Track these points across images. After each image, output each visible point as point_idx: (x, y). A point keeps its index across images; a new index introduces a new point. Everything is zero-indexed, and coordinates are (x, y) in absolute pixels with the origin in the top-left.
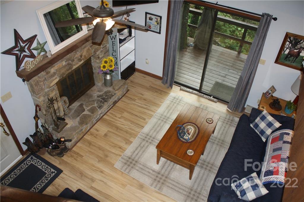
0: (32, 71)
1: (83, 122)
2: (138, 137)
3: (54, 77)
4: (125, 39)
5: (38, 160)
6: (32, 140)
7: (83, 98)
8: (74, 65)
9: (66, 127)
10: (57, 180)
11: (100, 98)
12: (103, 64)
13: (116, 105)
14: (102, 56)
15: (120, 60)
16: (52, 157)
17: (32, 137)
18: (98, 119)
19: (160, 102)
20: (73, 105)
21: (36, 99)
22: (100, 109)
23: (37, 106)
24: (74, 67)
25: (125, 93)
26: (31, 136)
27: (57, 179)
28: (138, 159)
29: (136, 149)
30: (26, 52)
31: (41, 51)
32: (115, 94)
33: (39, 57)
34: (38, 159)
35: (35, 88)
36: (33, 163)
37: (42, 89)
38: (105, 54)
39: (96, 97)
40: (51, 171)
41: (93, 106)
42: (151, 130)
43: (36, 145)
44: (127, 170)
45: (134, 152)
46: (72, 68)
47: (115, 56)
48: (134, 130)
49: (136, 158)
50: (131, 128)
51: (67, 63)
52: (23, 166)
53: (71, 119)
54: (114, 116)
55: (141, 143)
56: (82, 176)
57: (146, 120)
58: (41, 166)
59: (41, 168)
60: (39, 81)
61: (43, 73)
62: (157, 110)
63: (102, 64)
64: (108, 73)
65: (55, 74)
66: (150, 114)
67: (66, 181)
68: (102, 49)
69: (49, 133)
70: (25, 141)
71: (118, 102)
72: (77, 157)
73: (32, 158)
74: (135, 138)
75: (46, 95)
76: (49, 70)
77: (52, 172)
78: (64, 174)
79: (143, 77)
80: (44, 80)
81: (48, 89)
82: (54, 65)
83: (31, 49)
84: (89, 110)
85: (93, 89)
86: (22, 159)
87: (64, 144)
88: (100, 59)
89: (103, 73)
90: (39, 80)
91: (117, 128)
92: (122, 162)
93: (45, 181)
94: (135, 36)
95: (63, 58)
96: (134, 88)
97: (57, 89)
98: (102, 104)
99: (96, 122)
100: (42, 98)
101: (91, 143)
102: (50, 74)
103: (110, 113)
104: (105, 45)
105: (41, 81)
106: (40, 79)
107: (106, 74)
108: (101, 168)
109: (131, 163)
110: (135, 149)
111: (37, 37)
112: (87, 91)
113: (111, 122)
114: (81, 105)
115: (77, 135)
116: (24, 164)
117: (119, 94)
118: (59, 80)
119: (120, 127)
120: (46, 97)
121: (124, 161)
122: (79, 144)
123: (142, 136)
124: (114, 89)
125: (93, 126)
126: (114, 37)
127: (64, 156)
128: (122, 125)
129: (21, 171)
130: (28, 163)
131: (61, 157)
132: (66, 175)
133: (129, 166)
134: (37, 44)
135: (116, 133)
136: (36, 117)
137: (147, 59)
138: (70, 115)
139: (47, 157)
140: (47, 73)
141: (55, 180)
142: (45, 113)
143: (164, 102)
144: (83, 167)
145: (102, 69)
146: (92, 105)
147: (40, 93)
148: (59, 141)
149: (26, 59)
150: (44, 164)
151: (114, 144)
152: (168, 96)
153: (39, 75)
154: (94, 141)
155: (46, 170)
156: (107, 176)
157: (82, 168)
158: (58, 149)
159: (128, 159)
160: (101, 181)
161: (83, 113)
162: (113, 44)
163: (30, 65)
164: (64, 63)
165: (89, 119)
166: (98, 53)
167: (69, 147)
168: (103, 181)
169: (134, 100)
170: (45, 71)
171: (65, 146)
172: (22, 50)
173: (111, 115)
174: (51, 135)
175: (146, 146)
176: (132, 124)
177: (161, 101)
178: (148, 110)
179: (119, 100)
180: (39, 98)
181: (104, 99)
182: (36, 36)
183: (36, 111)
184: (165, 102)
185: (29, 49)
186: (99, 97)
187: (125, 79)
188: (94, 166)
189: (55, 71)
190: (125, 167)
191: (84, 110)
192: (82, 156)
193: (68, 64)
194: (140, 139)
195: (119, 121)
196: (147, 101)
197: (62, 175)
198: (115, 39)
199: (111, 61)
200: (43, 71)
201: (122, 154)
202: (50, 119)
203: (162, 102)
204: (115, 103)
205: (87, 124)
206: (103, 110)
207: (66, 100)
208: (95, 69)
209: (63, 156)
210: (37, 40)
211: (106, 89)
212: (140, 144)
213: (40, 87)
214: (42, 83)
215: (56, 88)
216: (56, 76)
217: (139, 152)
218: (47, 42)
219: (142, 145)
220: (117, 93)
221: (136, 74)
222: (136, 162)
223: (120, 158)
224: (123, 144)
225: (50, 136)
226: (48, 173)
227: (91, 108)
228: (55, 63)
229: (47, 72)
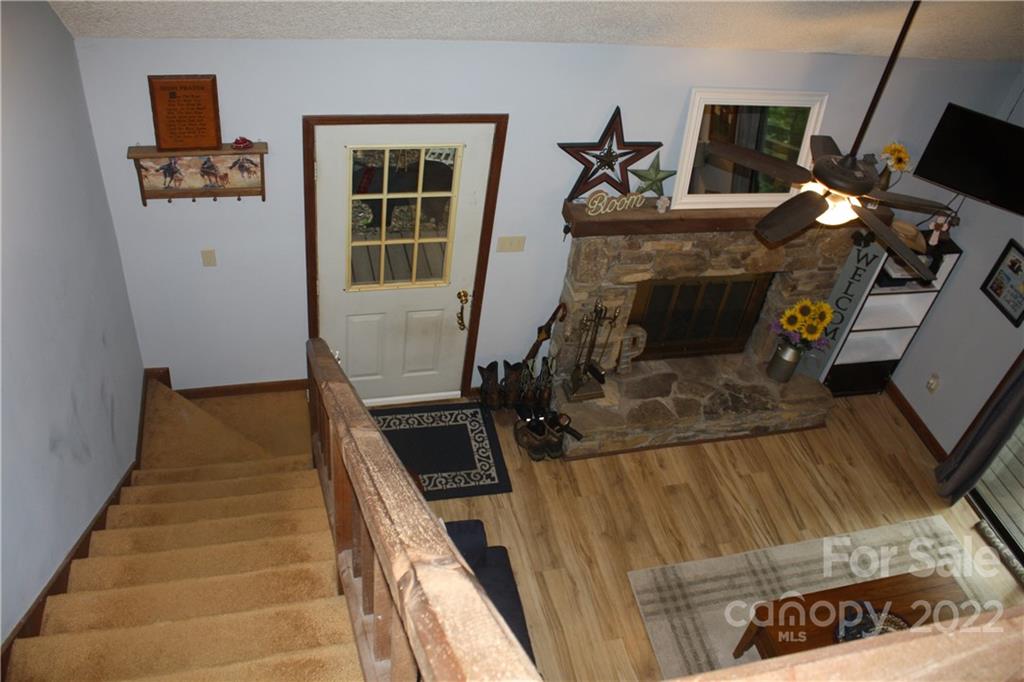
0: (597, 220)
1: (639, 417)
2: (746, 555)
3: (642, 263)
4: (901, 282)
5: (484, 429)
6: (501, 373)
7: (688, 363)
8: (713, 268)
9: (595, 400)
10: (485, 501)
11: (727, 393)
12: (795, 311)
13: (759, 439)
14: (808, 288)
15: (851, 331)
16: (514, 445)
17: (505, 369)
18: (685, 438)
19: (885, 517)
20: (652, 363)
21: (571, 288)
22: (707, 419)
23: (562, 306)
24: (709, 273)
25: (805, 426)
26: (506, 364)
27: (486, 497)
28: (700, 605)
29: (715, 579)
30: (613, 169)
31: (649, 188)
32: (775, 408)
33: (636, 198)
34: (485, 426)
35: (583, 262)
36: (469, 427)
37: (595, 275)
38: (818, 287)
39: (721, 383)
40: (488, 470)
41: (697, 398)
42: (793, 565)
43: (503, 393)
44: (649, 608)
45: (705, 581)
46: (702, 271)
47: (843, 312)
48: (750, 532)
49: (696, 600)
50: (747, 523)
51: (695, 250)
52: (446, 417)
53: (620, 391)
54: (730, 461)
55: (740, 575)
56: (542, 534)
57: (804, 532)
58: (479, 445)
59: (475, 450)
60: (600, 253)
61: (620, 240)
62: (854, 530)
63: (791, 309)
64: (793, 343)
65: (649, 258)
66: (827, 524)
67: (500, 519)
68: (815, 271)
69: (549, 386)
70: (485, 367)
71: (770, 437)
72: (566, 487)
73: (474, 415)
74: (737, 552)
75: (596, 295)
76: (640, 241)
77: (490, 474)
78: (509, 499)
79: (895, 420)
80: (614, 258)
81: (611, 285)
82: (660, 236)
83: (629, 168)
84: (677, 402)
85: (730, 358)
86: (456, 402)
87: (558, 435)
88: (795, 292)
89: (780, 335)
90: (602, 250)
91: (714, 495)
92: (655, 579)
93: (461, 480)
94: (939, 292)
95: (693, 231)
96: (844, 431)
97: (633, 298)
98: (721, 411)
99: (675, 441)
100: (584, 296)
101: (621, 480)
102: (636, 252)
103: (728, 448)
104: (833, 265)
105: (604, 255)
106: (605, 249)
107: (786, 340)
108: (597, 552)
109: (674, 599)
110: (712, 576)
111: (659, 149)
112: (711, 354)
113: (712, 471)
114: (671, 377)
115: (604, 436)
116: (451, 415)
117: (787, 415)
118: (650, 280)
119: (722, 495)
120: (595, 299)
121: (661, 579)
122: (593, 463)
123: (759, 560)
124: (783, 394)
125: (659, 447)
126: (870, 257)
127: (541, 463)
128: (734, 496)
129: (434, 425)
130: (459, 418)
131: (534, 460)
132: (512, 505)
133: (663, 600)
134: (652, 166)
135: (702, 503)
136: (544, 331)
137: (935, 376)
138: (625, 380)
139: (506, 436)
140: (631, 246)
141: (480, 497)
142: (568, 334)
143: (896, 523)
144: (558, 517)
145: (783, 321)
146: (696, 394)
147: (587, 282)
148: (554, 420)
149: (604, 187)
150: (488, 447)
151: (673, 523)
152: (924, 516)
153: (609, 239)
154: (633, 481)
155: (480, 461)
156: (594, 580)
157: (554, 518)
158: (537, 433)
159: (673, 583)
160: (571, 578)
161: (659, 399)
162: (855, 273)
163: (600, 204)
164: (688, 247)
165: (660, 422)
166: (796, 274)
167: (566, 450)
168: (574, 584)
169: (817, 461)
170: (628, 238)
171: (560, 442)
172: (607, 161)
173: (725, 454)
174: (550, 395)
175: (745, 591)
176: (758, 511)
177: (887, 515)
178: (833, 511)
179: (778, 431)
180: (576, 291)
181: (735, 401)
182: (659, 145)
183: (553, 318)
184: (898, 525)
185: (624, 167)
186: (727, 389)
187: (832, 391)
188: (584, 534)
189: (654, 253)
190: (651, 596)
191: (666, 393)
192: (577, 492)
193: (698, 255)
194: (746, 562)
195: (732, 481)
196: (850, 488)
197: (503, 497)
198: (867, 264)
199: (822, 316)
200: (626, 234)
201: (671, 563)
202: (571, 356)
203: (887, 520)
204: (761, 431)
205: (646, 429)
206: (714, 426)
207: (641, 339)
208: (768, 311)
209: (539, 460)
210: (658, 156)
211: (760, 381)
212: (735, 576)
213: (595, 269)
214: (606, 261)
215: (632, 293)
216: (648, 266)
217: (713, 591)
218: (675, 173)
219: (737, 581)
220: (782, 410)
221: (883, 399)
222: (688, 607)
223: (658, 568)
224: (693, 543)
225: (546, 395)
226: (479, 470)
227: (686, 400)
228: (665, 233)
229: (632, 243)
